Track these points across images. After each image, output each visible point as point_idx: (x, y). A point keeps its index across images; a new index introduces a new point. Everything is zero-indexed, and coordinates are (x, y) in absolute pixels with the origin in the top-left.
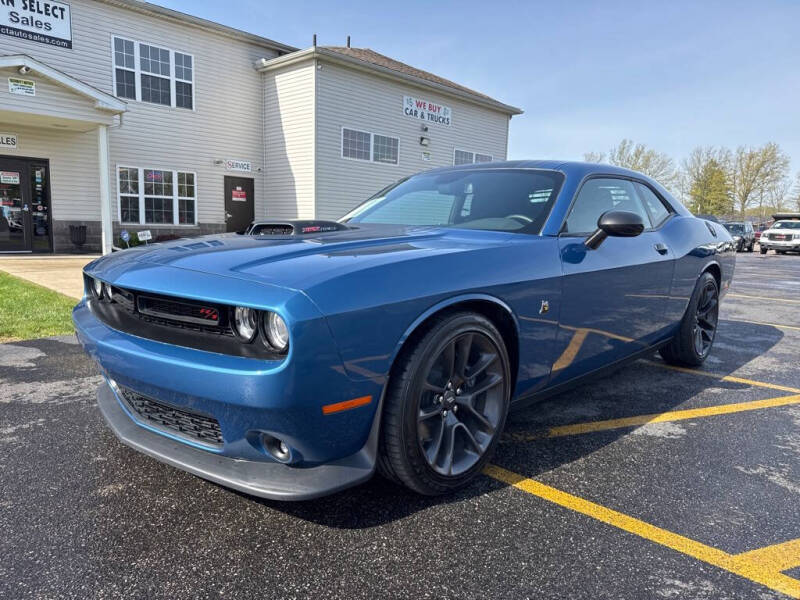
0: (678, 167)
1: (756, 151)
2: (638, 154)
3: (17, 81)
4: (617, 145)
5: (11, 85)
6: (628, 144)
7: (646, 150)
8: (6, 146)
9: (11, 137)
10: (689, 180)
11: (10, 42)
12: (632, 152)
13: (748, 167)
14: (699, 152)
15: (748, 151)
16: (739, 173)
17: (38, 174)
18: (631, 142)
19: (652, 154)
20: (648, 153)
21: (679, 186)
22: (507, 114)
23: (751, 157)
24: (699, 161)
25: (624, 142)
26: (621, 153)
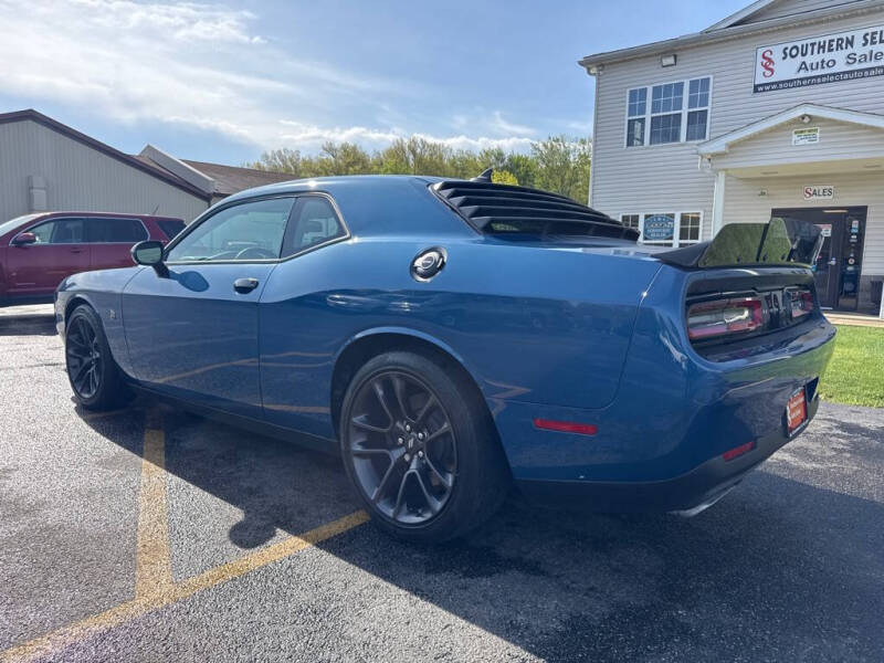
3: (802, 132)
5: (795, 137)
8: (822, 197)
9: (828, 187)
11: (841, 88)
17: (855, 224)
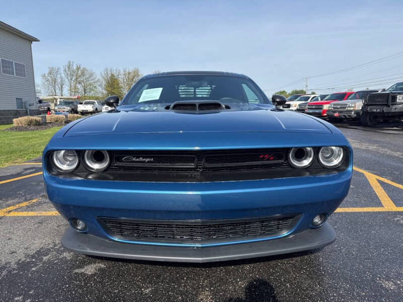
0: (99, 77)
1: (131, 71)
2: (78, 68)
4: (66, 63)
6: (71, 63)
7: (82, 68)
10: (104, 83)
12: (75, 67)
13: (128, 78)
14: (107, 70)
15: (127, 71)
16: (125, 81)
18: (73, 62)
19: (84, 69)
20: (83, 68)
21: (101, 85)
22: (30, 41)
23: (129, 73)
24: (108, 74)
25: (69, 62)
26: (69, 68)
